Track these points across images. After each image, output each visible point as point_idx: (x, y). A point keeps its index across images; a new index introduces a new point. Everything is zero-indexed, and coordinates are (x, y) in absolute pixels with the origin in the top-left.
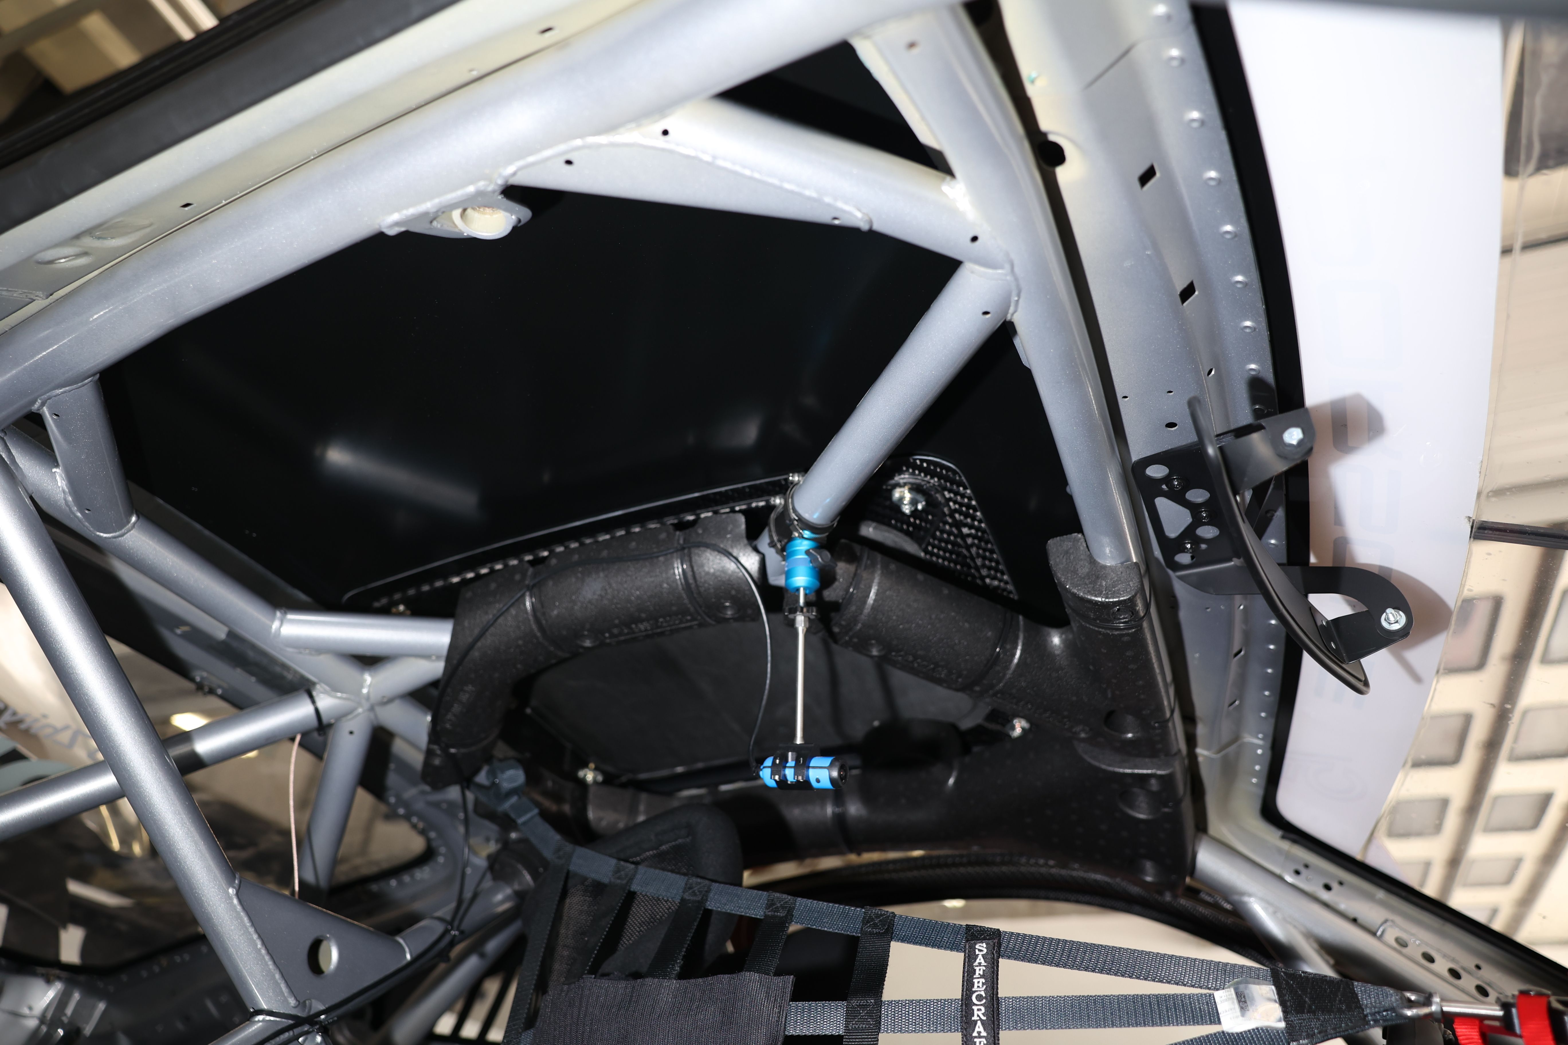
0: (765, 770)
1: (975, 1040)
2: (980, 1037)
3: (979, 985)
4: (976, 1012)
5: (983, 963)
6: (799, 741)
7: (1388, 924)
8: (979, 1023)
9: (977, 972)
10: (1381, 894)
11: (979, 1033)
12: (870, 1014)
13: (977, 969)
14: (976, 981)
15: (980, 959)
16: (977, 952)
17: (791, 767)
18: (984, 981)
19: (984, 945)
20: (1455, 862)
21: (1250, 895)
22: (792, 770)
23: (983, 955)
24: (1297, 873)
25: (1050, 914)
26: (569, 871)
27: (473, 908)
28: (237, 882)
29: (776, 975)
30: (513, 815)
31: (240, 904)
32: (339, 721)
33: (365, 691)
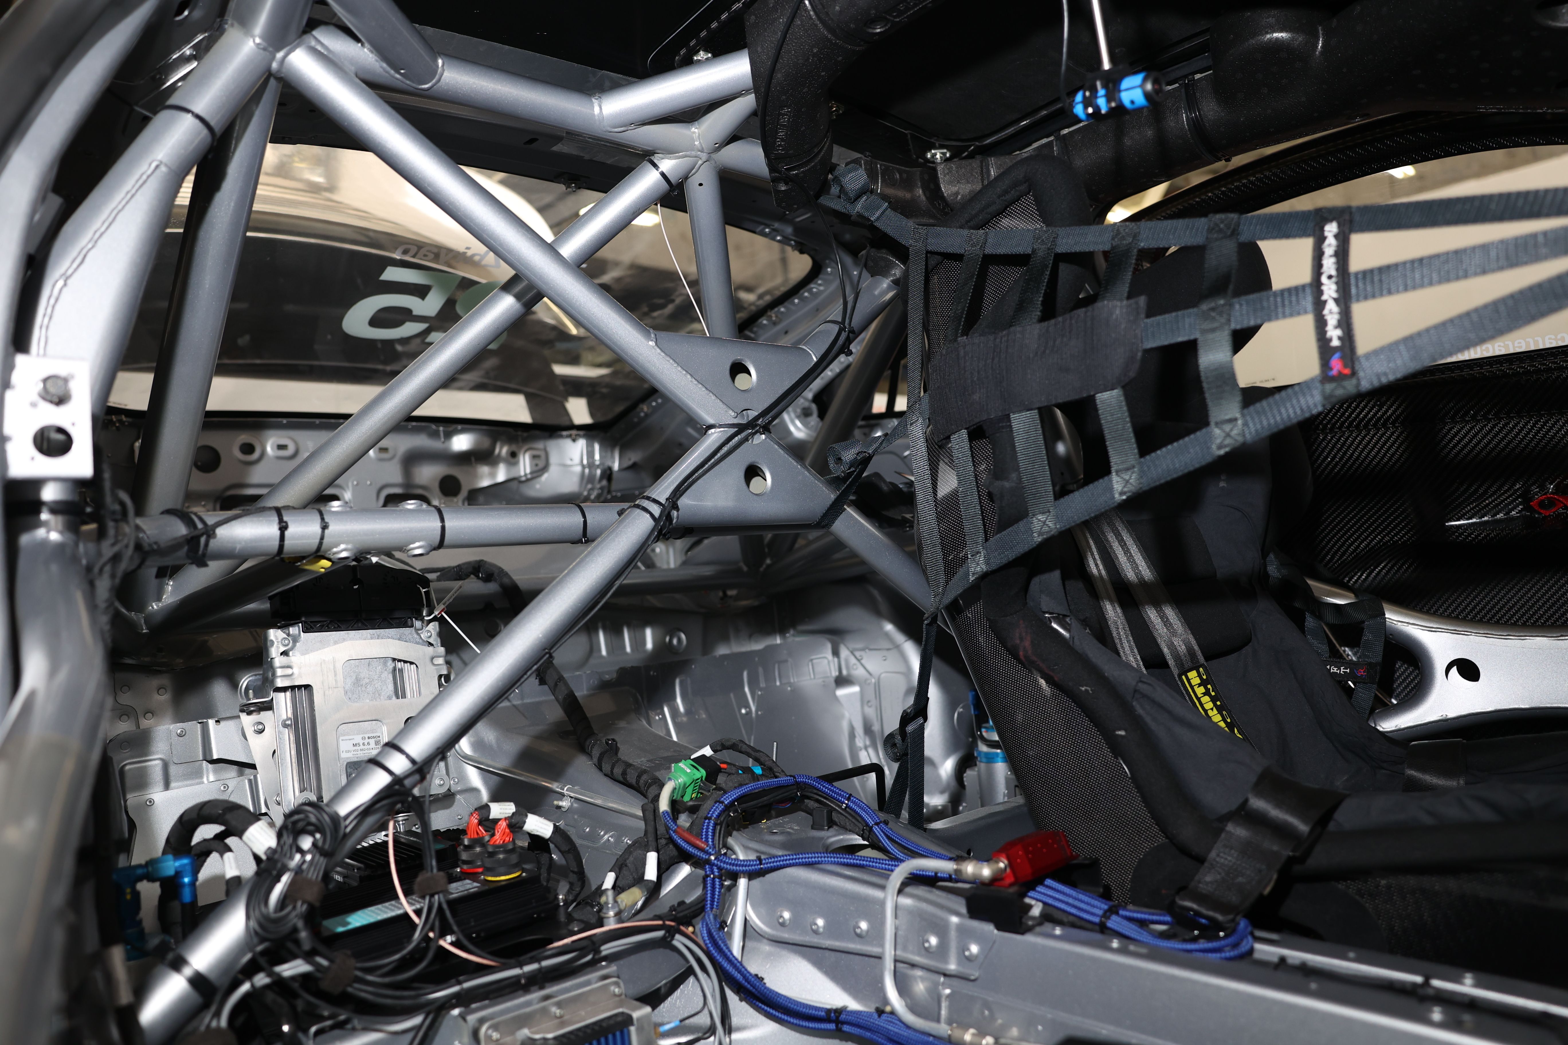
0: (1077, 106)
1: (1327, 317)
2: (1331, 313)
3: (1329, 264)
4: (1326, 292)
5: (1334, 243)
6: (1106, 65)
8: (1330, 301)
9: (1327, 253)
11: (1330, 310)
12: (1221, 314)
13: (1327, 250)
14: (1326, 262)
15: (1330, 239)
16: (1327, 233)
17: (1102, 96)
18: (1334, 260)
19: (1334, 224)
22: (1104, 99)
23: (1333, 235)
26: (928, 252)
27: (858, 305)
28: (653, 336)
29: (1129, 297)
30: (866, 214)
31: (663, 351)
32: (686, 178)
33: (697, 143)
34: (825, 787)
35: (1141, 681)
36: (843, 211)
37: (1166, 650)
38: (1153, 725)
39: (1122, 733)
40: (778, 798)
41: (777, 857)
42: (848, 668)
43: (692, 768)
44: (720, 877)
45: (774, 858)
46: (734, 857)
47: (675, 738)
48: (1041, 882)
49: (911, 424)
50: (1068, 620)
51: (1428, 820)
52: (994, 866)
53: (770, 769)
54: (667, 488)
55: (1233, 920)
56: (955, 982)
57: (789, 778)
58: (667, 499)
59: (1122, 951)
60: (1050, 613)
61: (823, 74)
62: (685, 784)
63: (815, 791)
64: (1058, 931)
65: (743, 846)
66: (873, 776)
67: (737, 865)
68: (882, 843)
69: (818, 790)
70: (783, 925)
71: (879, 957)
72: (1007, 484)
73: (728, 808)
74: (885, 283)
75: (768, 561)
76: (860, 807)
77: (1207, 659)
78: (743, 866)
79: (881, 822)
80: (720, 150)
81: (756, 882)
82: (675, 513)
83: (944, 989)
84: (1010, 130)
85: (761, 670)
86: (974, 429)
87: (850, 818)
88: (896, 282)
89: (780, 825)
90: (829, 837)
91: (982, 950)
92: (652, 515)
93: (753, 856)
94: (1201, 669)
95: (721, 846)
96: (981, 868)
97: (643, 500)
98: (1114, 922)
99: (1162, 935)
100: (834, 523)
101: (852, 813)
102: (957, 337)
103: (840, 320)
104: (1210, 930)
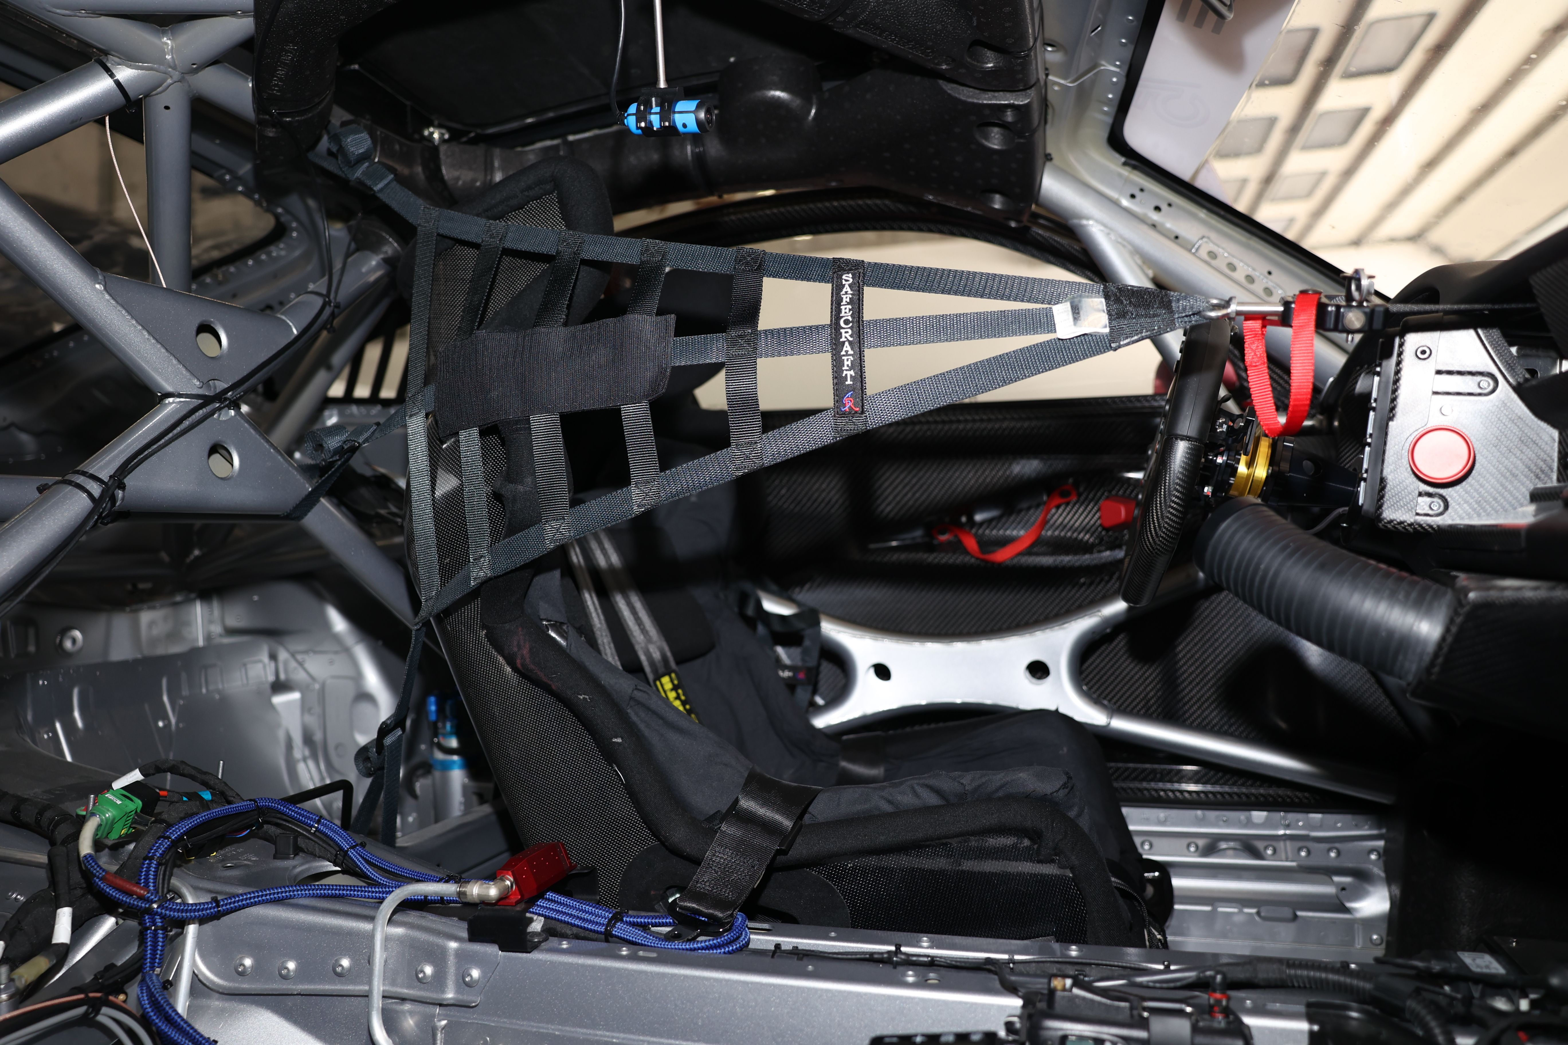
0: (629, 117)
1: (843, 358)
2: (847, 355)
3: (846, 311)
4: (844, 335)
5: (850, 292)
6: (662, 84)
7: (1205, 240)
8: (847, 344)
9: (844, 300)
10: (1202, 214)
11: (847, 352)
12: (748, 342)
13: (844, 297)
14: (843, 308)
15: (847, 288)
16: (844, 282)
17: (656, 113)
18: (850, 307)
19: (850, 275)
20: (1269, 179)
21: (1088, 218)
22: (658, 116)
23: (850, 286)
24: (1133, 196)
25: (895, 242)
26: (438, 235)
27: (344, 279)
28: (100, 277)
29: (658, 314)
30: (369, 183)
31: (113, 298)
32: (147, 95)
33: (168, 57)
34: (290, 810)
35: (636, 689)
36: (340, 173)
37: (643, 658)
38: (646, 732)
39: (619, 740)
40: (235, 826)
41: (238, 896)
42: (286, 671)
43: (124, 798)
44: (164, 929)
45: (234, 897)
46: (179, 901)
47: (69, 758)
48: (541, 896)
49: (411, 416)
50: (565, 627)
51: (887, 808)
52: (501, 885)
53: (223, 794)
54: (110, 462)
55: (732, 915)
56: (453, 1011)
57: (248, 803)
58: (111, 477)
59: (633, 958)
60: (548, 621)
61: (342, 17)
62: (114, 819)
63: (279, 816)
64: (565, 945)
65: (192, 886)
66: (339, 794)
67: (187, 911)
68: (360, 868)
69: (283, 814)
70: (242, 974)
71: (367, 996)
72: (520, 488)
73: (175, 843)
74: (374, 261)
75: (197, 552)
76: (332, 830)
77: (678, 663)
78: (195, 911)
79: (357, 845)
80: (197, 73)
81: (208, 927)
82: (120, 494)
83: (440, 1021)
84: (514, 125)
85: (184, 676)
86: (488, 427)
87: (321, 843)
88: (387, 261)
89: (233, 858)
90: (295, 867)
91: (484, 974)
92: (90, 495)
93: (205, 898)
94: (673, 675)
95: (165, 890)
96: (488, 888)
97: (77, 476)
98: (620, 930)
99: (669, 937)
100: (306, 515)
101: (322, 837)
102: (472, 330)
103: (324, 292)
104: (712, 926)
